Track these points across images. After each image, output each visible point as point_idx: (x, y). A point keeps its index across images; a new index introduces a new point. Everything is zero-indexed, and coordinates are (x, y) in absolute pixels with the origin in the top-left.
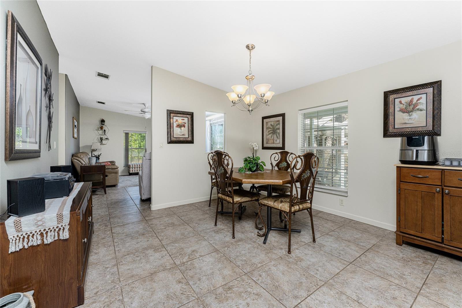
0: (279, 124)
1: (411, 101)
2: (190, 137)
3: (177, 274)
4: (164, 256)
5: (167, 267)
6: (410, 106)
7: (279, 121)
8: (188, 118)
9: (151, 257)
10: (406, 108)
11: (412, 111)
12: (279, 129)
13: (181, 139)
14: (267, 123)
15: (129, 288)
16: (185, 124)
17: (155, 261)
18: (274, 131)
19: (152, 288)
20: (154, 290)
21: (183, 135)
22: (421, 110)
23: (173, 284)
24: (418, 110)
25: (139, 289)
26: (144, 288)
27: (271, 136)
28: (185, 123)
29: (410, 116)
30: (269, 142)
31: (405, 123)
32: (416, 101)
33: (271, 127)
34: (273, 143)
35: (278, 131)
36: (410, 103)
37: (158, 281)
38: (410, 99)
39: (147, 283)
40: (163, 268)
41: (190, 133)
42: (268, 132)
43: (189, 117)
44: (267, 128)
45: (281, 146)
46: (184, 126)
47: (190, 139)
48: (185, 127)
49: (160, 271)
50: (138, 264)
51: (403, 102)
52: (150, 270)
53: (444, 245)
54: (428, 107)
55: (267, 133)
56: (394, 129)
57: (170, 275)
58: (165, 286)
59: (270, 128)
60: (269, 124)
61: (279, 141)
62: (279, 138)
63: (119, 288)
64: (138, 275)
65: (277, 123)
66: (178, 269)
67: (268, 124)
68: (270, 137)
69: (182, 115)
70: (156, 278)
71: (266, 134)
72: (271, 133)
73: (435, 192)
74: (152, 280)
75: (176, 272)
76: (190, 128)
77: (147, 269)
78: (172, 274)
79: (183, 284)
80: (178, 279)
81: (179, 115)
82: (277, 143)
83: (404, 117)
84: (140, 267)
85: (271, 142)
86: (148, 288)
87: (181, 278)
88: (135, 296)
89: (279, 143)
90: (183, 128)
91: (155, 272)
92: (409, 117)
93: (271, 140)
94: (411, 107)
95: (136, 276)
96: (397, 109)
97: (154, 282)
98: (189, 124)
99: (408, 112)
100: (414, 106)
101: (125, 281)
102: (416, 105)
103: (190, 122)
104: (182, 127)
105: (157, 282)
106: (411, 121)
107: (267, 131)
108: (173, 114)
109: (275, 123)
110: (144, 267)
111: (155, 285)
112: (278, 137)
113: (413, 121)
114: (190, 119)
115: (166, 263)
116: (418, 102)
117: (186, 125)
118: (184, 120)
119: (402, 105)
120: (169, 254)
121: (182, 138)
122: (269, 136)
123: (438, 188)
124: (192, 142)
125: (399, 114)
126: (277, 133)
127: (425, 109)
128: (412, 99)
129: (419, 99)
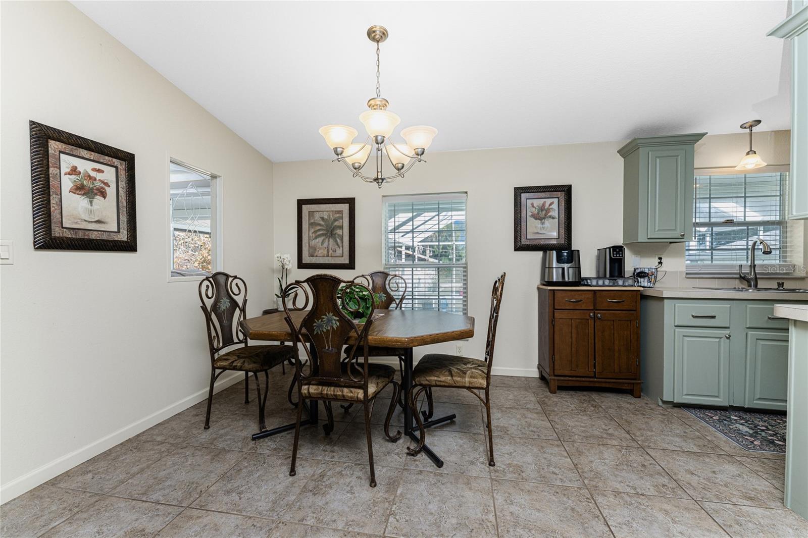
0: (342, 218)
1: (544, 205)
2: (125, 232)
6: (542, 211)
7: (341, 212)
8: (116, 168)
10: (538, 213)
11: (544, 218)
12: (341, 227)
13: (93, 236)
14: (311, 214)
16: (106, 188)
18: (330, 232)
21: (99, 222)
22: (553, 218)
24: (550, 217)
27: (321, 241)
28: (107, 184)
29: (542, 224)
30: (315, 254)
31: (538, 233)
32: (548, 206)
33: (322, 223)
34: (327, 256)
35: (339, 232)
36: (542, 208)
38: (543, 202)
41: (124, 218)
42: (315, 232)
43: (119, 167)
44: (311, 225)
45: (347, 262)
46: (103, 194)
47: (123, 236)
48: (105, 197)
51: (535, 205)
53: (596, 380)
54: (560, 214)
55: (311, 235)
56: (526, 240)
59: (320, 225)
60: (317, 217)
61: (341, 252)
62: (340, 245)
65: (338, 215)
67: (313, 216)
68: (319, 242)
69: (93, 155)
71: (309, 237)
72: (323, 235)
73: (588, 318)
76: (124, 202)
81: (84, 153)
82: (338, 255)
83: (537, 225)
85: (322, 253)
89: (343, 257)
90: (98, 199)
92: (541, 226)
93: (320, 249)
94: (544, 213)
96: (529, 214)
98: (120, 189)
99: (541, 219)
100: (546, 212)
102: (548, 211)
103: (122, 184)
104: (96, 194)
106: (543, 231)
107: (312, 230)
108: (58, 143)
109: (331, 215)
112: (338, 245)
113: (546, 230)
114: (123, 174)
116: (551, 207)
117: (111, 191)
118: (103, 172)
119: (534, 209)
121: (96, 233)
122: (317, 240)
123: (599, 313)
124: (130, 246)
125: (531, 221)
126: (337, 235)
127: (557, 217)
128: (545, 202)
129: (551, 204)
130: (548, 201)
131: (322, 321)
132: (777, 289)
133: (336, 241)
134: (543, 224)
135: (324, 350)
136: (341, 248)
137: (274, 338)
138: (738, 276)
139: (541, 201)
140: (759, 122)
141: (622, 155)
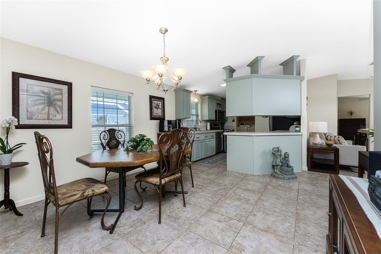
0: (62, 94)
3: (251, 219)
4: (243, 237)
5: (251, 227)
6: (157, 106)
7: (61, 90)
9: (253, 246)
11: (158, 108)
12: (61, 100)
15: (288, 235)
17: (254, 239)
18: (51, 102)
19: (273, 224)
20: (273, 222)
23: (260, 217)
25: (281, 229)
26: (278, 227)
27: (41, 108)
30: (34, 118)
33: (42, 95)
34: (48, 119)
35: (58, 103)
36: (157, 104)
37: (265, 224)
39: (274, 229)
40: (255, 229)
42: (34, 101)
45: (65, 124)
49: (258, 229)
50: (270, 250)
52: (265, 235)
56: (153, 116)
57: (256, 221)
58: (265, 219)
63: (296, 241)
64: (277, 239)
65: (58, 92)
66: (247, 220)
70: (266, 227)
72: (43, 103)
74: (269, 228)
75: (250, 220)
77: (266, 238)
78: (253, 221)
79: (254, 213)
80: (254, 217)
82: (57, 119)
83: (156, 111)
84: (270, 245)
85: (42, 117)
86: (275, 226)
87: (252, 216)
88: (286, 228)
89: (62, 120)
91: (262, 231)
93: (40, 114)
95: (278, 240)
96: (154, 106)
97: (268, 226)
101: (289, 243)
105: (267, 225)
109: (51, 90)
110: (267, 242)
111: (270, 224)
112: (57, 112)
113: (158, 113)
115: (248, 230)
116: (160, 105)
120: (237, 234)
122: (36, 107)
125: (154, 108)
126: (56, 105)
127: (161, 108)
128: (158, 102)
129: (160, 103)
130: (159, 102)
131: (174, 148)
132: (198, 131)
133: (56, 109)
134: (158, 110)
135: (173, 160)
136: (61, 114)
137: (150, 161)
138: (194, 128)
139: (157, 102)
140: (197, 91)
141: (175, 92)
